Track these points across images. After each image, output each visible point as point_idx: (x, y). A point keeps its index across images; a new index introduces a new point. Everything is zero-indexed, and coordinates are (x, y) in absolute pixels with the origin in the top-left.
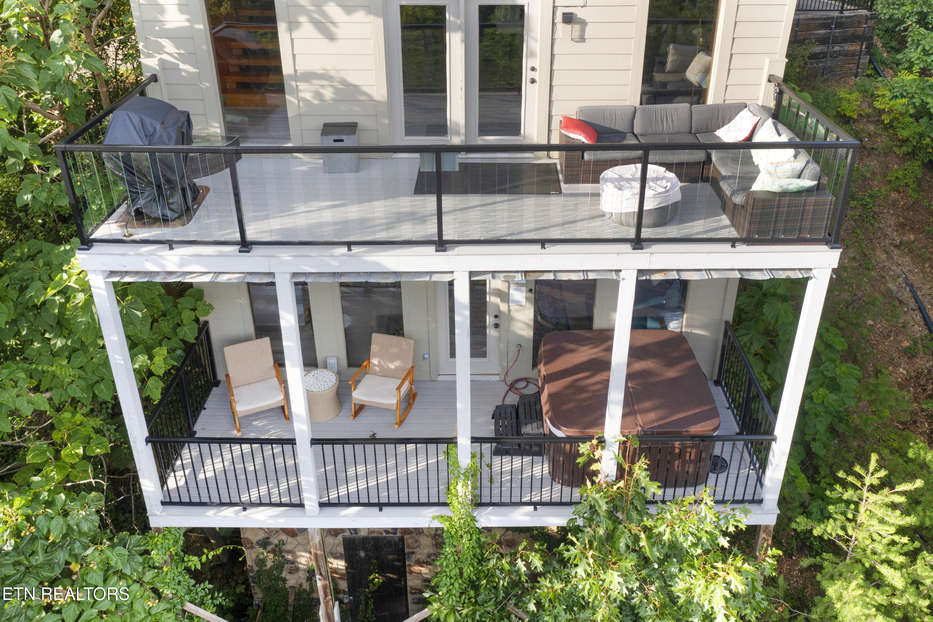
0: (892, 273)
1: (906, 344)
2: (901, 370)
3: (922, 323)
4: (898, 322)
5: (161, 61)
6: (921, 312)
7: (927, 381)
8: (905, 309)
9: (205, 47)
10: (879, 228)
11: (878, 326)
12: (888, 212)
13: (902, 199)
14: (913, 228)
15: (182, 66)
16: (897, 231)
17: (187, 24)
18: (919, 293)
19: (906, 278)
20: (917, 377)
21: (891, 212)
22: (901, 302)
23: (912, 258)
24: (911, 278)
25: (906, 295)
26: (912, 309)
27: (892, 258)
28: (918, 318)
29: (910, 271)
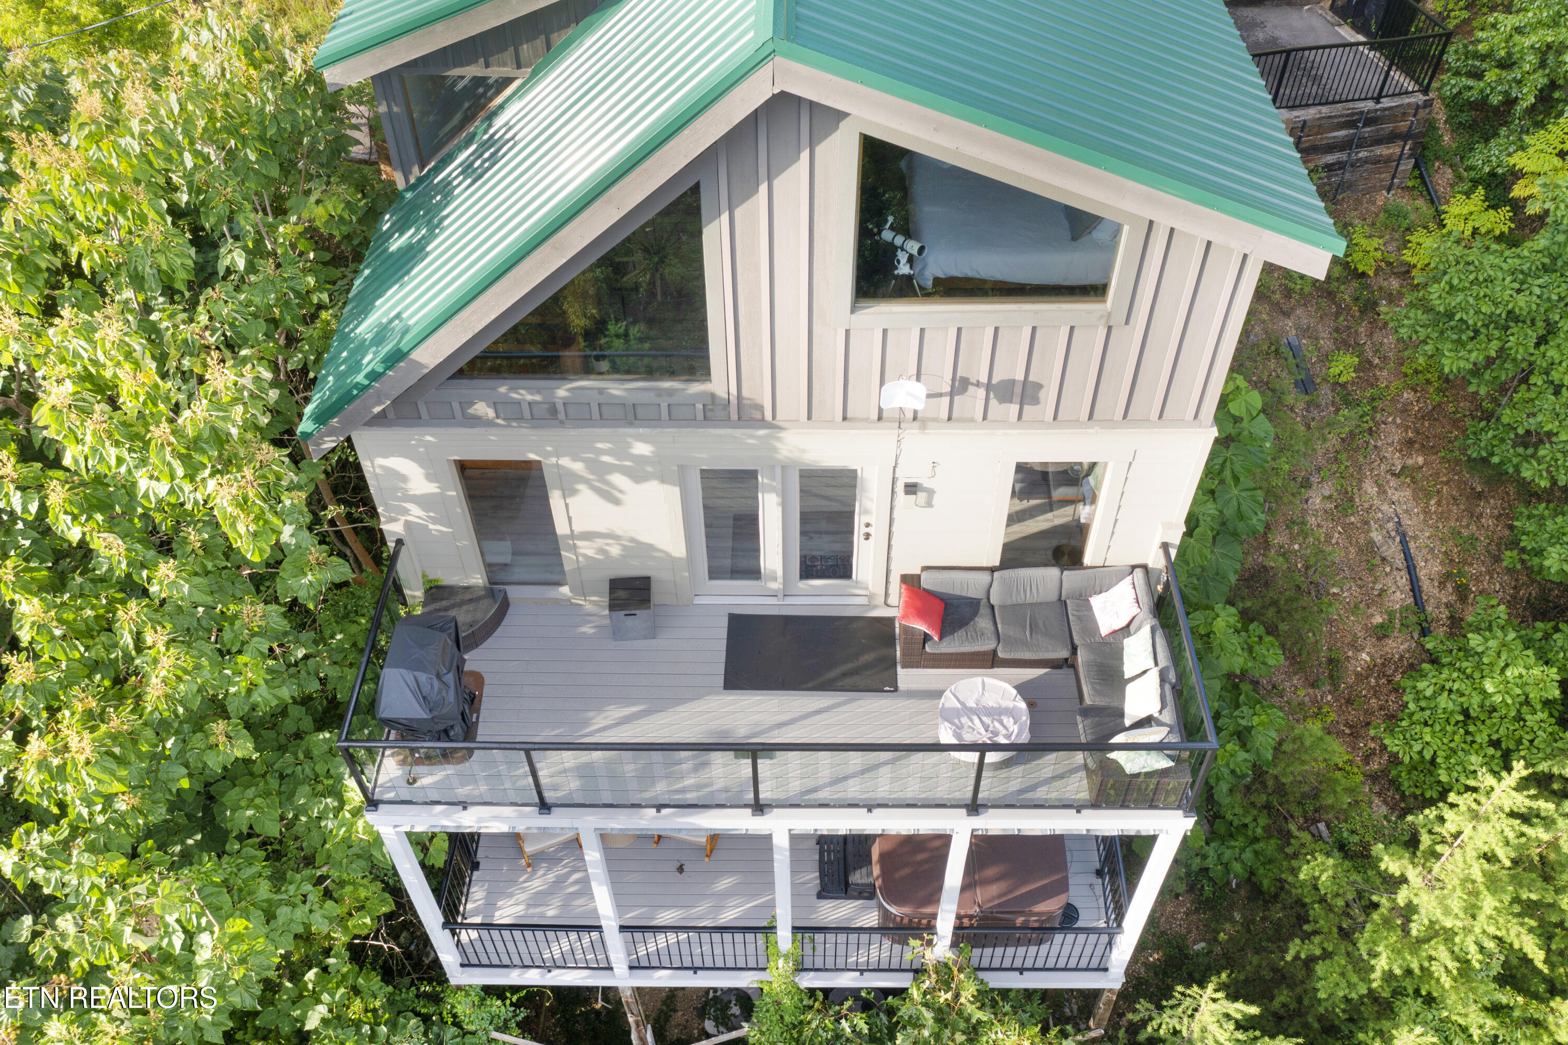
0: (1380, 515)
1: (1378, 619)
2: (1364, 656)
3: (1408, 588)
4: (1373, 588)
5: (407, 523)
6: (1409, 573)
7: (1396, 670)
8: (1388, 569)
9: (459, 510)
10: (1376, 447)
11: (1346, 594)
12: (1394, 421)
13: (1417, 401)
14: (1423, 446)
15: (431, 526)
16: (1401, 451)
17: (438, 490)
18: (1412, 545)
19: (1399, 523)
20: (1383, 665)
21: (1399, 421)
22: (1384, 559)
23: (1414, 490)
24: (1406, 521)
25: (1393, 550)
26: (1397, 569)
27: (1385, 492)
28: (1403, 580)
29: (1407, 511)
